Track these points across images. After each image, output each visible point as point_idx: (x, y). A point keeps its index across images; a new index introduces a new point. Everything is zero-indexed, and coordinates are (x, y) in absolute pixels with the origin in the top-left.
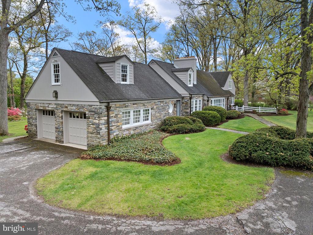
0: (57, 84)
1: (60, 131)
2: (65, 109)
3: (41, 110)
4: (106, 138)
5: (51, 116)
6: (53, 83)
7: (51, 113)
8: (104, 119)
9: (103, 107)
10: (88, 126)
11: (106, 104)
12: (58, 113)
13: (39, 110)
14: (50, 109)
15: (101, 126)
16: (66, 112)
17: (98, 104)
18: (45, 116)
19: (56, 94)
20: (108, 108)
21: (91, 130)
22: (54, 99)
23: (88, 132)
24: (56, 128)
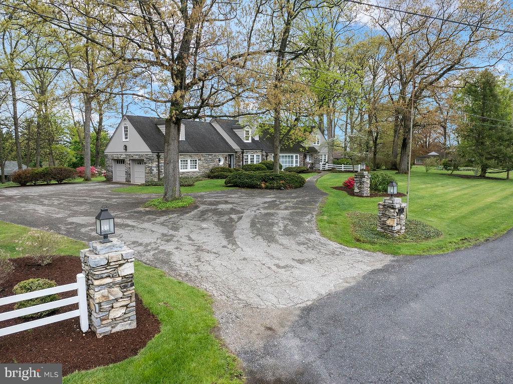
0: (126, 140)
1: (128, 174)
2: (131, 158)
3: (116, 159)
4: (157, 177)
5: (123, 164)
6: (124, 140)
7: (122, 161)
8: (155, 164)
9: (155, 155)
10: (146, 168)
11: (157, 154)
12: (127, 161)
13: (115, 160)
14: (122, 158)
15: (153, 168)
16: (132, 160)
17: (151, 153)
18: (119, 164)
19: (126, 147)
20: (158, 157)
21: (147, 171)
22: (124, 151)
23: (146, 173)
24: (126, 172)
